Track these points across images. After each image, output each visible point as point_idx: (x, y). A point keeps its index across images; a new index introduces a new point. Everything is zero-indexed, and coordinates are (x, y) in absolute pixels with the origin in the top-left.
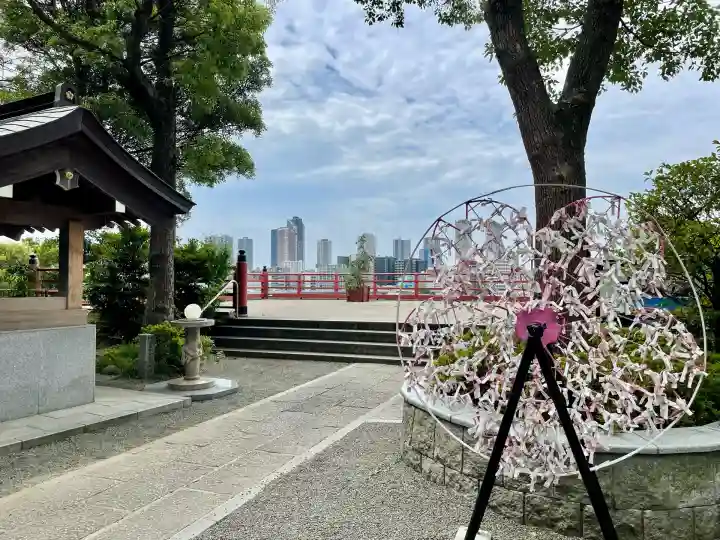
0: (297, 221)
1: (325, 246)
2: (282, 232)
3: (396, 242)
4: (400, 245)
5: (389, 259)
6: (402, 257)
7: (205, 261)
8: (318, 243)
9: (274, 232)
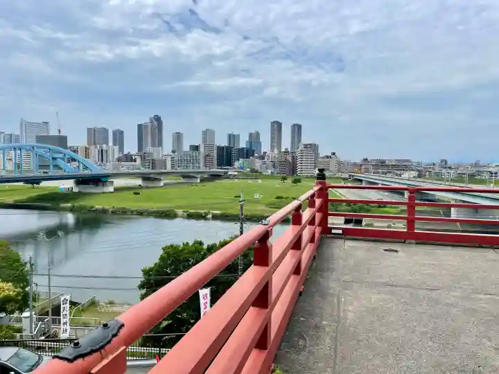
0: (158, 119)
1: (178, 137)
2: (146, 126)
3: (230, 135)
6: (234, 146)
8: (173, 135)
9: (140, 126)
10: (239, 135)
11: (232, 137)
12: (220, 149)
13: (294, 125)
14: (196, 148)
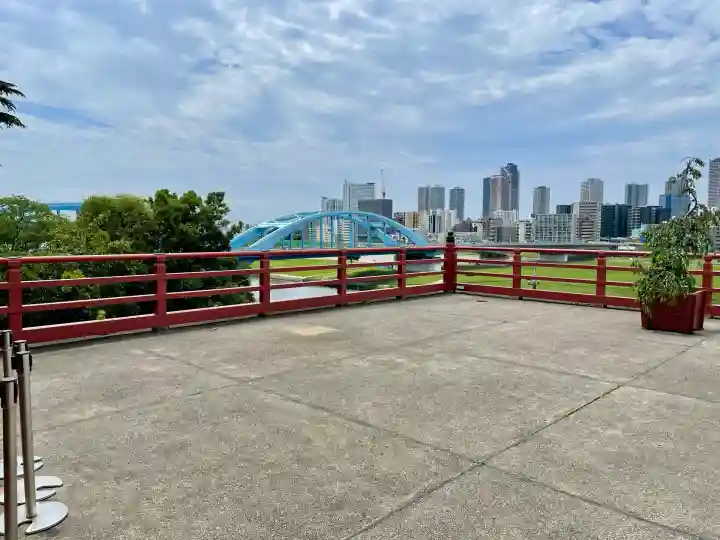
0: (513, 168)
1: (542, 193)
2: (495, 181)
3: (630, 187)
4: (635, 191)
5: (621, 207)
6: (637, 203)
8: (535, 192)
9: (486, 181)
10: (647, 186)
11: (634, 188)
12: (608, 209)
14: (568, 209)
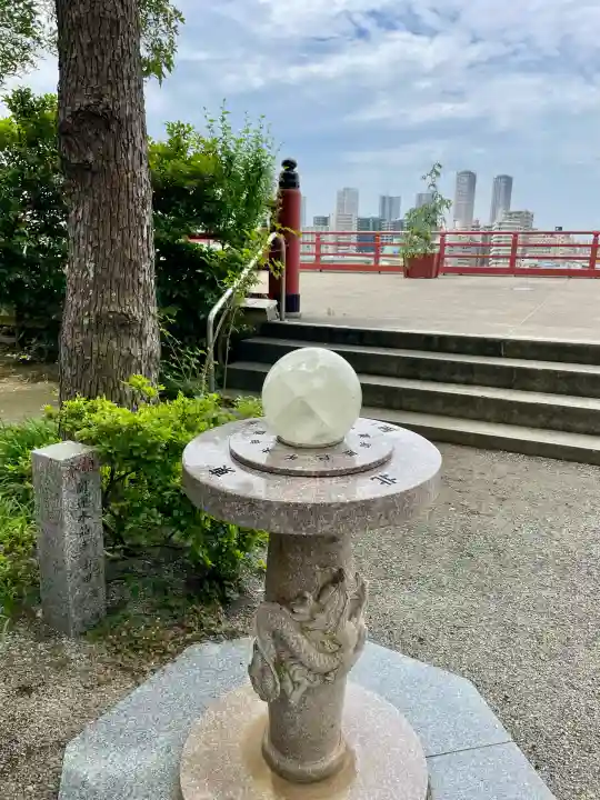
3: (384, 199)
4: (388, 203)
6: (390, 216)
7: (214, 181)
10: (399, 198)
11: (387, 201)
12: (363, 223)
13: (499, 177)
14: (325, 221)
